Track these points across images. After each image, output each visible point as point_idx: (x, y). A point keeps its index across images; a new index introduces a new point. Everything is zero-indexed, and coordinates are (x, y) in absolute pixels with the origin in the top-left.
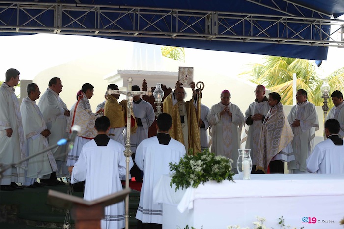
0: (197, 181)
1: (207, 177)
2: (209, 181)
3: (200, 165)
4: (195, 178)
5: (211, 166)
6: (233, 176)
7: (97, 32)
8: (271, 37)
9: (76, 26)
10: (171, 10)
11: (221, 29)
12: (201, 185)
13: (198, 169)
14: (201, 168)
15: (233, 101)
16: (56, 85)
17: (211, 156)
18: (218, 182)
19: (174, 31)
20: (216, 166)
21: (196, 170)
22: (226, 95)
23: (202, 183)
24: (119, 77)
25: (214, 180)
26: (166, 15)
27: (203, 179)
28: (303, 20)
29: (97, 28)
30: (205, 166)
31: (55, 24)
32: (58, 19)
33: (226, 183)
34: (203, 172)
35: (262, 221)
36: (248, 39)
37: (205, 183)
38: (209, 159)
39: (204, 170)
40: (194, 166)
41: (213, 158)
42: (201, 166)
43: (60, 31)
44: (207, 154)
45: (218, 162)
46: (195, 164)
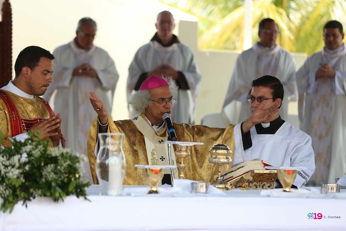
0: (11, 199)
1: (32, 190)
2: (37, 198)
3: (17, 165)
4: (7, 192)
5: (40, 168)
6: (86, 189)
12: (19, 206)
14: (21, 171)
17: (41, 147)
18: (56, 200)
20: (50, 167)
21: (10, 175)
23: (20, 203)
25: (45, 195)
27: (23, 194)
30: (27, 168)
33: (71, 200)
34: (22, 180)
37: (28, 203)
38: (37, 153)
40: (6, 167)
41: (45, 151)
42: (19, 168)
44: (34, 143)
45: (54, 160)
46: (7, 163)
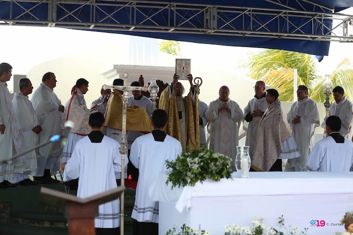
0: (194, 179)
1: (205, 175)
2: (207, 179)
3: (197, 162)
4: (192, 176)
5: (208, 164)
6: (231, 174)
7: (93, 26)
8: (271, 32)
9: (71, 19)
10: (169, 3)
11: (220, 23)
12: (198, 183)
13: (196, 166)
14: (199, 165)
15: (232, 97)
16: (49, 79)
17: (208, 153)
18: (216, 180)
19: (172, 25)
20: (212, 164)
21: (194, 167)
22: (224, 91)
23: (199, 181)
24: (115, 72)
25: (211, 178)
26: (163, 8)
27: (200, 177)
28: (304, 14)
29: (93, 22)
30: (202, 164)
31: (49, 18)
32: (52, 13)
33: (224, 180)
34: (200, 170)
35: (261, 220)
36: (248, 33)
37: (203, 182)
38: (207, 156)
39: (202, 167)
40: (191, 163)
41: (211, 155)
42: (198, 164)
43: (54, 24)
44: (205, 151)
45: (216, 160)
46: (192, 161)
